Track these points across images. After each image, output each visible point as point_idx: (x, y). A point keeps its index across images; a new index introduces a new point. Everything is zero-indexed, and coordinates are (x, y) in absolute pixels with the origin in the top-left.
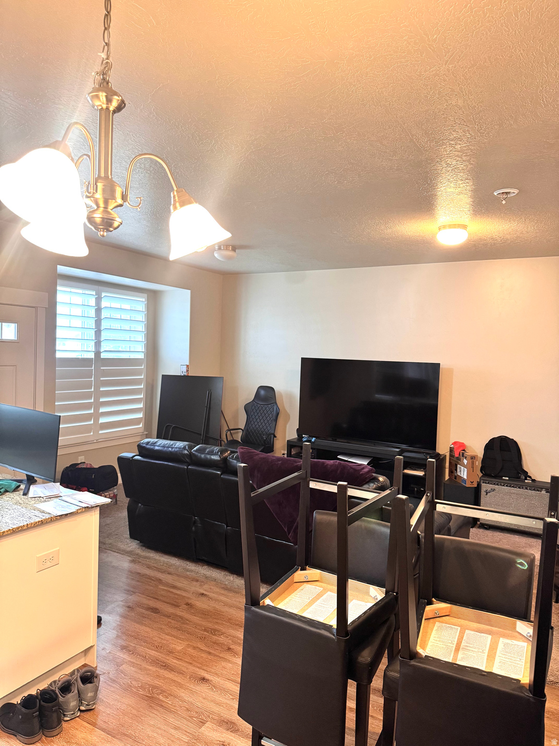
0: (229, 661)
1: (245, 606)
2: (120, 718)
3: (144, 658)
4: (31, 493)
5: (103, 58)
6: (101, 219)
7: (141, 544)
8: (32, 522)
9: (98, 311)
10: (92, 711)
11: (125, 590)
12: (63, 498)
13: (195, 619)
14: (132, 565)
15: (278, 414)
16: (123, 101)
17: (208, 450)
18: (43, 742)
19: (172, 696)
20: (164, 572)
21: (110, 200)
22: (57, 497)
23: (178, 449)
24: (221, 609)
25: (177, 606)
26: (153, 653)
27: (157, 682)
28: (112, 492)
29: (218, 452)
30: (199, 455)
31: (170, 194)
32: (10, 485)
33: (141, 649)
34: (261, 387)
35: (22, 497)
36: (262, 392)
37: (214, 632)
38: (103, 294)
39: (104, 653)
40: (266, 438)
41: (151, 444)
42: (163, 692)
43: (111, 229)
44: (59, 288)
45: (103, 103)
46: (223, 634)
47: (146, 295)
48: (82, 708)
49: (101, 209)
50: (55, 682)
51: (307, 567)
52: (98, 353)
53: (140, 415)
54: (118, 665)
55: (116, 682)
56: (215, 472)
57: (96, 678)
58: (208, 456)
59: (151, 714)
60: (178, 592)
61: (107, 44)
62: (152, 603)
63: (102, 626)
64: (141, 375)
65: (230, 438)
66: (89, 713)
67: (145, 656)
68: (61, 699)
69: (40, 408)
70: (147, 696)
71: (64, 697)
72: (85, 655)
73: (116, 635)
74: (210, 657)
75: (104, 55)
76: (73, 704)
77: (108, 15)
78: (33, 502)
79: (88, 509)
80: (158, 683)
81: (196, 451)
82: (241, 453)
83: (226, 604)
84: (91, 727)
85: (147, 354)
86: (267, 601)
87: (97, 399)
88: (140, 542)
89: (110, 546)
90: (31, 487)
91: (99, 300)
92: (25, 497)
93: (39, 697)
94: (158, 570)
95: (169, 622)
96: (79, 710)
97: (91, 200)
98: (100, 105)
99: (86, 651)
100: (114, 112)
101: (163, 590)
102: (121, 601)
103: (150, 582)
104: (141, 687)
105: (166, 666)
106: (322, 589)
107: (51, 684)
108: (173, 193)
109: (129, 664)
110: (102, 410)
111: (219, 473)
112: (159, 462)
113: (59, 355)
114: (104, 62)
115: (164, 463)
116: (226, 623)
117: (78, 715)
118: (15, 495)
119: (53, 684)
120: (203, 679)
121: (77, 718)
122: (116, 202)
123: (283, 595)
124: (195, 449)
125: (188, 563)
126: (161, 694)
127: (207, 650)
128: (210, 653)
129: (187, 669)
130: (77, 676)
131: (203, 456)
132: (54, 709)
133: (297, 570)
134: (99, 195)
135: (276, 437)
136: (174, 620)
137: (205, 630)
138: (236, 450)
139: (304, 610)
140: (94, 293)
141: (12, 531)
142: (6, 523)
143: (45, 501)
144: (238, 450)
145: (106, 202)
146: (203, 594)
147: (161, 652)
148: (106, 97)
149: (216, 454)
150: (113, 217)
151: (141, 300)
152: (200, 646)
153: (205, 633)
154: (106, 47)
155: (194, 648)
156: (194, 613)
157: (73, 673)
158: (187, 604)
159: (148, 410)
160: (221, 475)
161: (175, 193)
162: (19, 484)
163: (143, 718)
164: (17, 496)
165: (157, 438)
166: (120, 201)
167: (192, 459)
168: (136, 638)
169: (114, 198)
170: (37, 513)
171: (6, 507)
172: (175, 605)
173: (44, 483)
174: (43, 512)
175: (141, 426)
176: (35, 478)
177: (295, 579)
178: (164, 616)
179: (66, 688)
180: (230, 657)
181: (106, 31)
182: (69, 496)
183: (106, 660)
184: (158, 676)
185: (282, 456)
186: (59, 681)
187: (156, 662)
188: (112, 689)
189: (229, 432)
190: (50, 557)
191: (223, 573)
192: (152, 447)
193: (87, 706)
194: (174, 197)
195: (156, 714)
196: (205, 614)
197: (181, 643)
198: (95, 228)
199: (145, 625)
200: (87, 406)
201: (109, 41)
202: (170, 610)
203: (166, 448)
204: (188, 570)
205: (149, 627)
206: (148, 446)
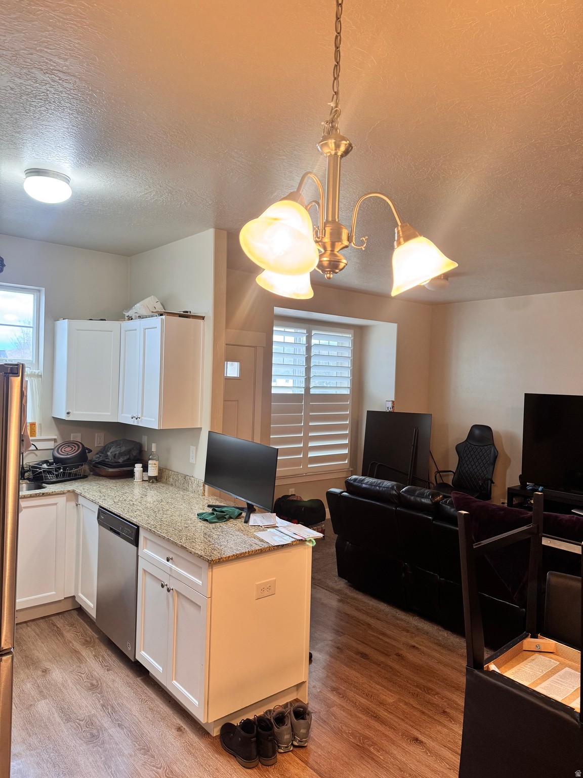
0: (445, 726)
1: (467, 668)
2: (331, 762)
3: (354, 704)
4: (251, 522)
5: (332, 107)
6: (328, 262)
7: (349, 584)
8: (253, 549)
9: (309, 348)
10: (304, 749)
11: (334, 629)
12: (279, 529)
13: (406, 672)
14: (340, 604)
15: (496, 458)
16: (350, 145)
17: (417, 492)
18: (259, 769)
19: (384, 750)
20: (373, 617)
21: (337, 243)
22: (274, 527)
23: (386, 489)
24: (435, 666)
25: (387, 655)
26: (363, 700)
27: (367, 732)
28: (320, 527)
29: (429, 496)
30: (408, 496)
31: (394, 230)
32: (234, 512)
33: (351, 694)
34: (475, 426)
35: (244, 524)
36: (477, 432)
37: (428, 690)
38: (313, 332)
39: (315, 691)
40: (482, 484)
41: (359, 481)
42: (374, 744)
43: (337, 271)
44: (275, 328)
45: (332, 150)
46: (437, 694)
47: (352, 331)
48: (295, 743)
49: (329, 252)
50: (270, 711)
51: (539, 635)
52: (307, 389)
53: (346, 451)
54: (329, 706)
55: (328, 724)
56: (426, 516)
57: (308, 715)
58: (418, 499)
59: (362, 766)
60: (387, 640)
61: (336, 93)
62: (361, 648)
63: (313, 663)
64: (347, 411)
65: (439, 481)
66: (301, 750)
67: (356, 703)
68: (276, 729)
69: (258, 440)
70: (357, 745)
71: (278, 728)
72: (297, 690)
73: (325, 675)
74: (423, 717)
75: (333, 104)
76: (287, 737)
77: (337, 66)
78: (253, 530)
79: (302, 542)
80: (369, 734)
81: (405, 492)
82: (455, 498)
83: (440, 662)
84: (304, 765)
85: (353, 389)
86: (493, 667)
87: (306, 434)
88: (349, 582)
89: (319, 582)
90: (251, 515)
91: (309, 338)
92: (246, 524)
93: (257, 723)
94: (368, 614)
95: (379, 671)
96: (292, 744)
97: (319, 245)
98: (329, 152)
99: (299, 686)
100: (342, 156)
101: (373, 636)
102: (331, 640)
103: (360, 626)
104: (352, 734)
105: (376, 717)
106: (559, 663)
107: (266, 712)
108: (398, 229)
109: (339, 707)
110: (311, 444)
111: (431, 518)
112: (367, 500)
113: (274, 391)
114: (334, 110)
115: (371, 501)
116: (441, 683)
117: (291, 749)
118: (237, 522)
119: (268, 713)
120: (416, 740)
121: (290, 753)
122: (342, 244)
123: (511, 663)
124: (404, 490)
125: (398, 611)
126: (372, 746)
127: (421, 708)
128: (423, 713)
129: (399, 725)
130: (290, 709)
131: (412, 498)
132: (270, 738)
133: (526, 636)
134: (327, 240)
135: (494, 483)
136: (385, 670)
137: (417, 686)
138: (449, 495)
139: (537, 683)
140: (305, 331)
141: (236, 557)
142: (231, 548)
143: (264, 530)
144: (452, 495)
145: (333, 245)
146: (414, 647)
147: (371, 702)
148: (335, 143)
149: (427, 497)
150: (339, 259)
151: (348, 336)
152: (412, 703)
153: (418, 690)
154: (335, 96)
155: (406, 704)
156: (405, 666)
157: (286, 706)
158: (398, 655)
159: (353, 447)
160: (433, 520)
161: (400, 229)
162: (241, 511)
163: (354, 768)
164: (239, 523)
165: (362, 476)
166: (346, 243)
167: (400, 500)
168: (346, 682)
169: (339, 239)
170: (257, 541)
171: (231, 533)
172: (385, 654)
173: (262, 512)
174: (262, 541)
175: (346, 462)
176: (255, 507)
177: (524, 646)
178: (374, 663)
179: (280, 719)
180: (446, 722)
181: (335, 81)
182: (285, 527)
183: (317, 698)
184: (369, 727)
185: (502, 505)
186: (274, 711)
187: (366, 711)
188: (324, 731)
189: (438, 475)
190: (268, 586)
191: (436, 627)
192: (360, 484)
193: (300, 743)
194: (398, 232)
195: (367, 767)
196: (417, 669)
197: (392, 696)
198: (322, 271)
199: (355, 670)
200: (297, 440)
201: (338, 90)
202: (382, 658)
203: (373, 487)
204: (397, 619)
205: (358, 672)
206: (355, 484)
